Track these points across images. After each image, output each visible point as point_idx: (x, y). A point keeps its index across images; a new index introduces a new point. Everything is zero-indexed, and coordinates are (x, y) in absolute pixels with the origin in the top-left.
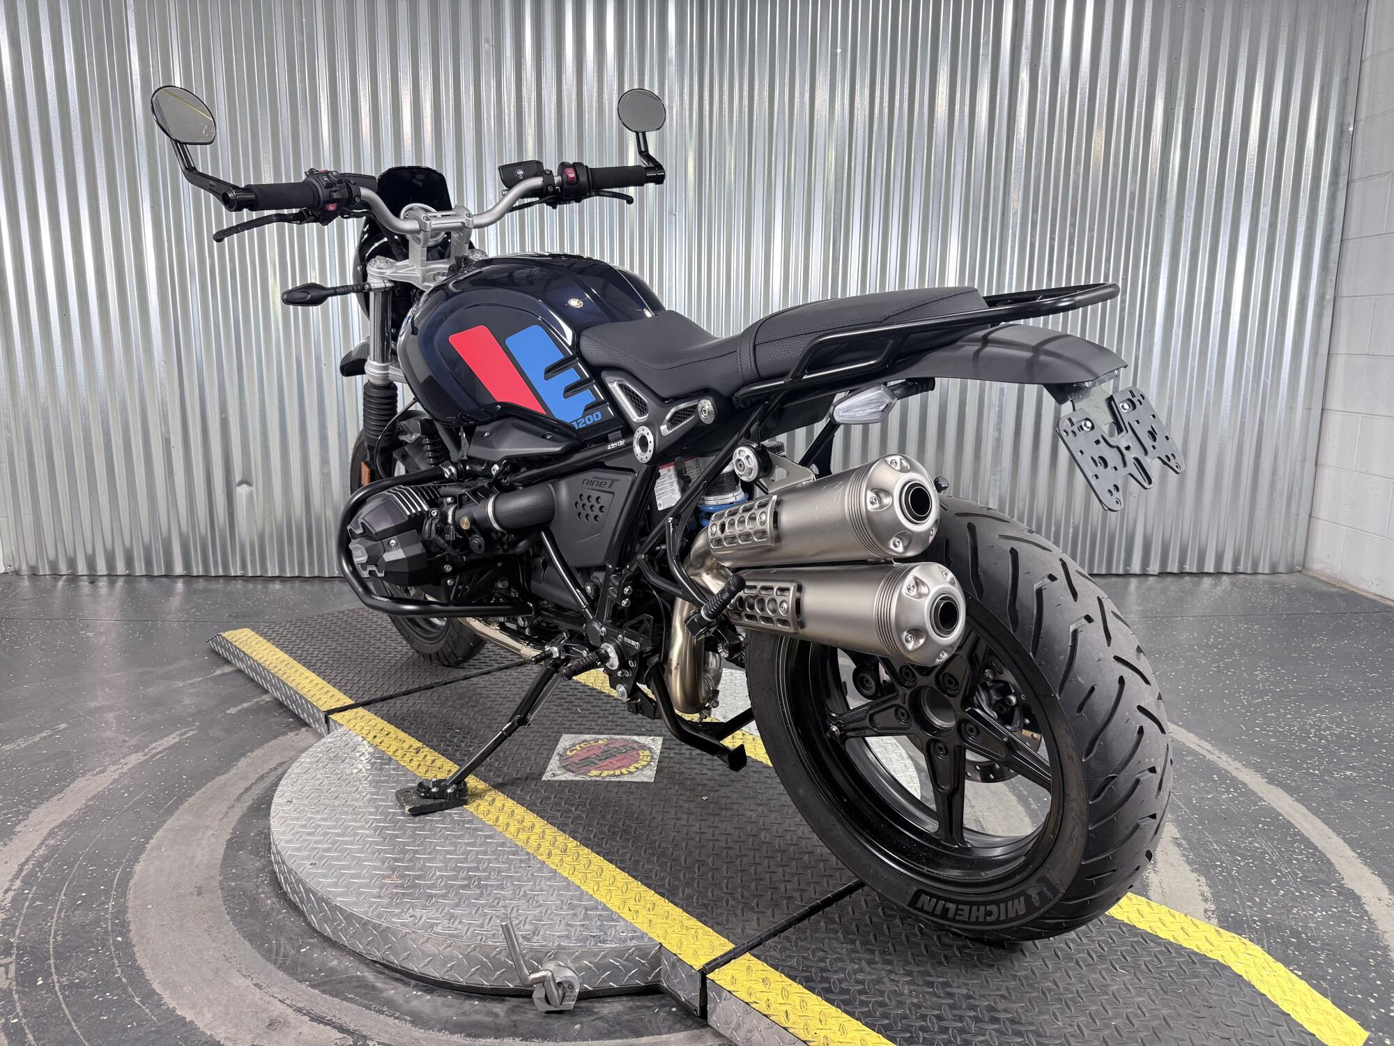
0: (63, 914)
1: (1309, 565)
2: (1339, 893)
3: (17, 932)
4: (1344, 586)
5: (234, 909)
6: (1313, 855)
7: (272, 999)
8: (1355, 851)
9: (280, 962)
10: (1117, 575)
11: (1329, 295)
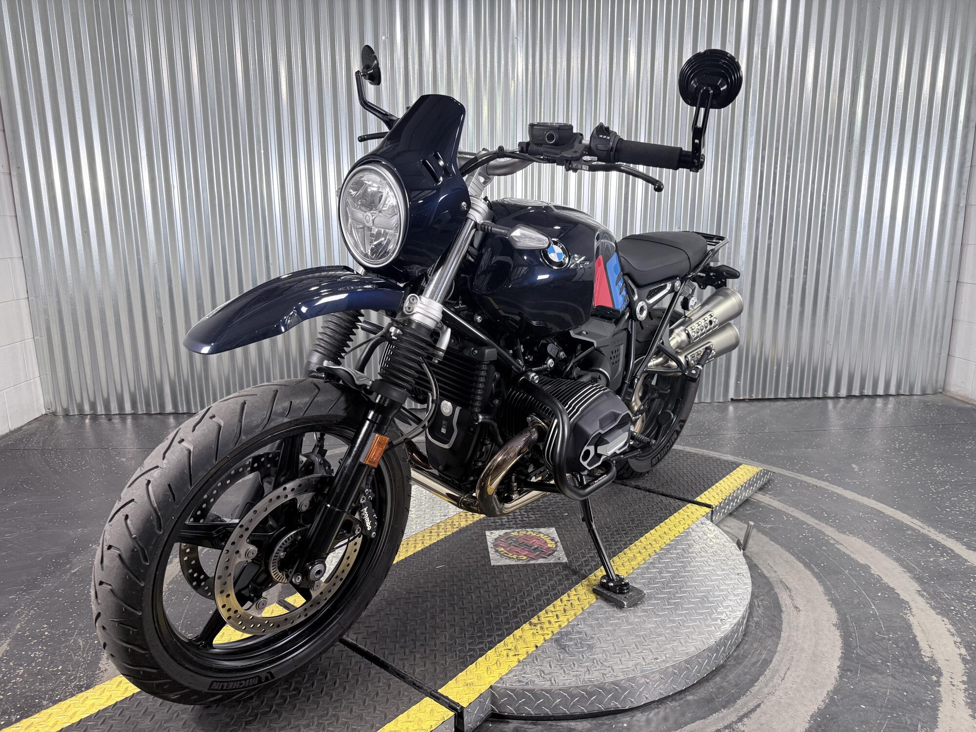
1: (947, 388)
10: (819, 398)
11: (962, 204)
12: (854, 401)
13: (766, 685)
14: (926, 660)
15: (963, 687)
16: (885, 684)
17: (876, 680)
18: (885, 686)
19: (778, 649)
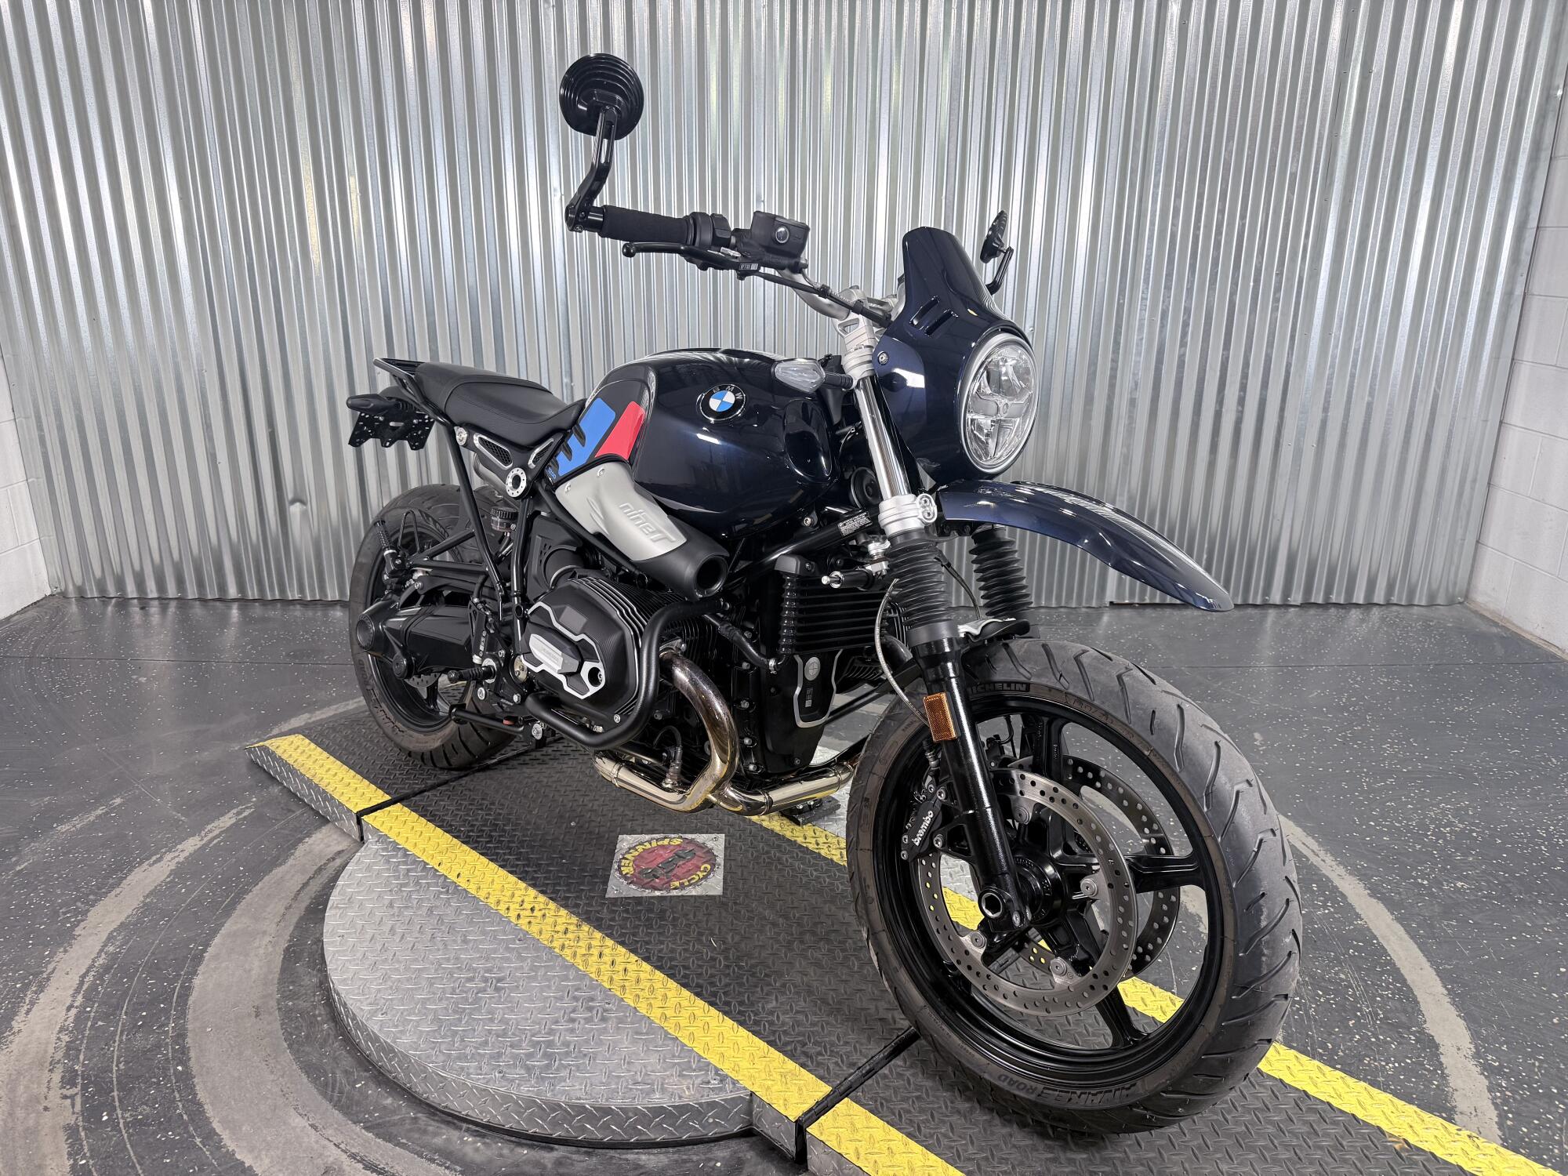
0: (124, 1037)
1: (1471, 596)
2: (1417, 1041)
3: (82, 1057)
4: (1508, 625)
5: (291, 1034)
6: (1400, 990)
7: (327, 1142)
8: (1445, 987)
9: (336, 1099)
10: (1255, 606)
11: (1519, 290)
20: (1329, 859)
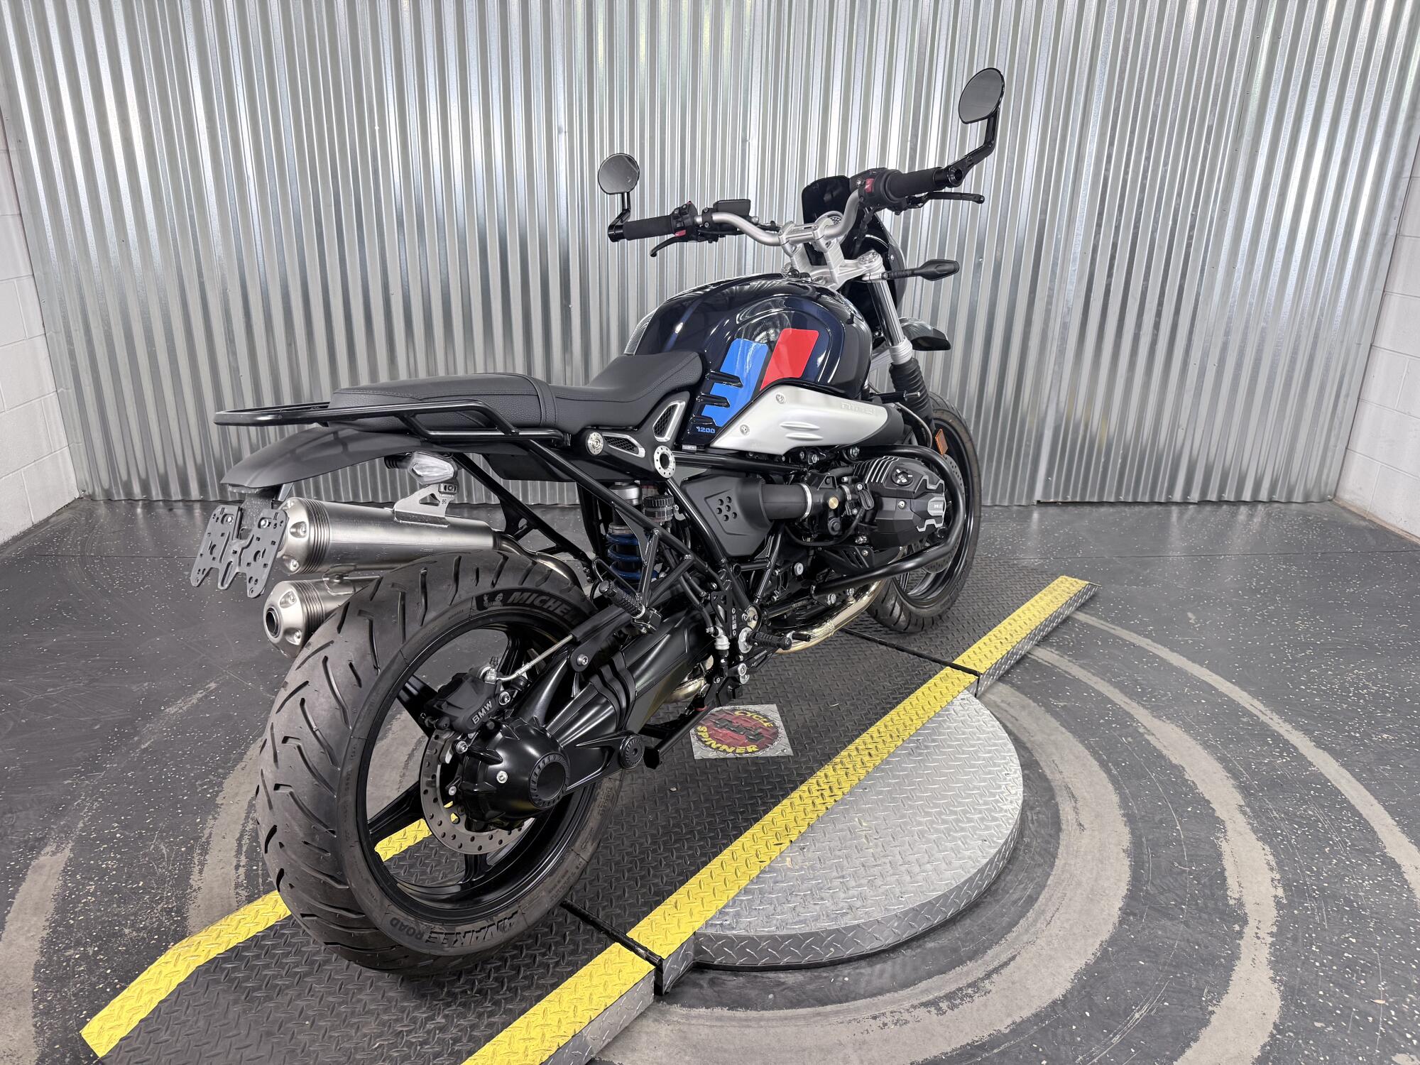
1: (1341, 494)
2: (1383, 863)
4: (1373, 519)
6: (1359, 822)
8: (1394, 819)
10: (1160, 503)
11: (1392, 232)
12: (1208, 508)
13: (1027, 931)
14: (1232, 902)
15: (1270, 940)
16: (1174, 933)
17: (1164, 928)
18: (1174, 937)
19: (1049, 882)
20: (1275, 717)
